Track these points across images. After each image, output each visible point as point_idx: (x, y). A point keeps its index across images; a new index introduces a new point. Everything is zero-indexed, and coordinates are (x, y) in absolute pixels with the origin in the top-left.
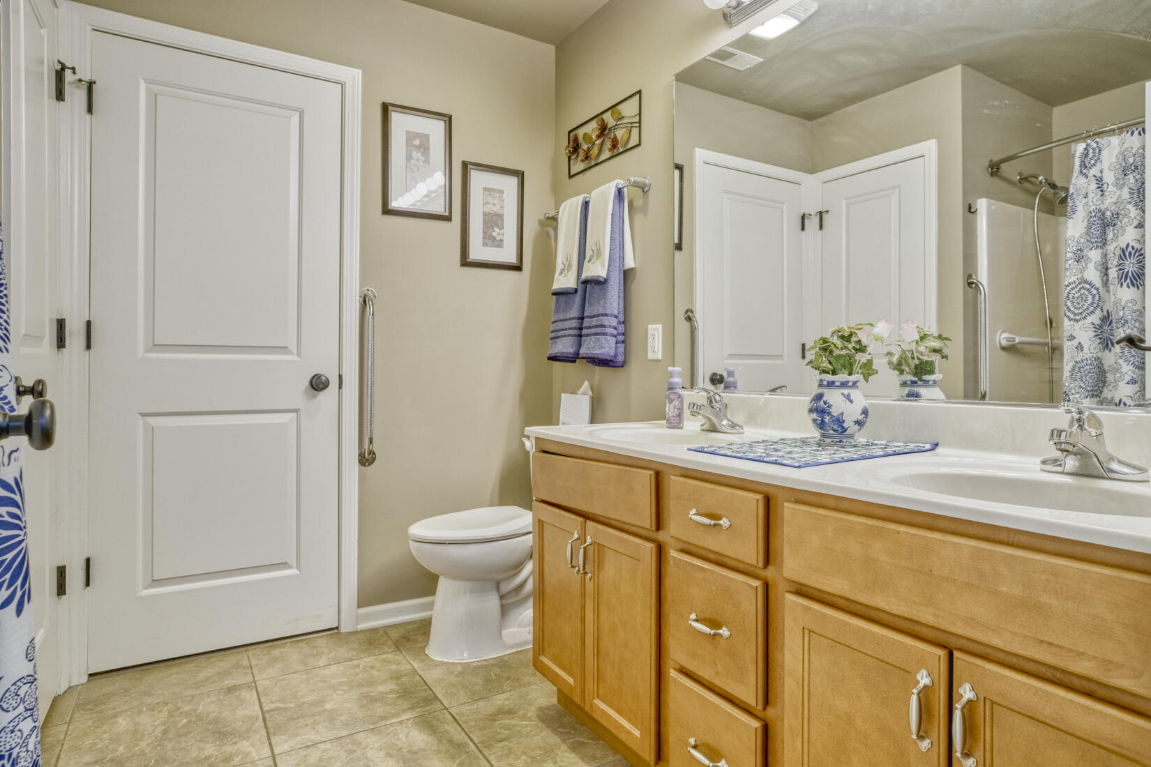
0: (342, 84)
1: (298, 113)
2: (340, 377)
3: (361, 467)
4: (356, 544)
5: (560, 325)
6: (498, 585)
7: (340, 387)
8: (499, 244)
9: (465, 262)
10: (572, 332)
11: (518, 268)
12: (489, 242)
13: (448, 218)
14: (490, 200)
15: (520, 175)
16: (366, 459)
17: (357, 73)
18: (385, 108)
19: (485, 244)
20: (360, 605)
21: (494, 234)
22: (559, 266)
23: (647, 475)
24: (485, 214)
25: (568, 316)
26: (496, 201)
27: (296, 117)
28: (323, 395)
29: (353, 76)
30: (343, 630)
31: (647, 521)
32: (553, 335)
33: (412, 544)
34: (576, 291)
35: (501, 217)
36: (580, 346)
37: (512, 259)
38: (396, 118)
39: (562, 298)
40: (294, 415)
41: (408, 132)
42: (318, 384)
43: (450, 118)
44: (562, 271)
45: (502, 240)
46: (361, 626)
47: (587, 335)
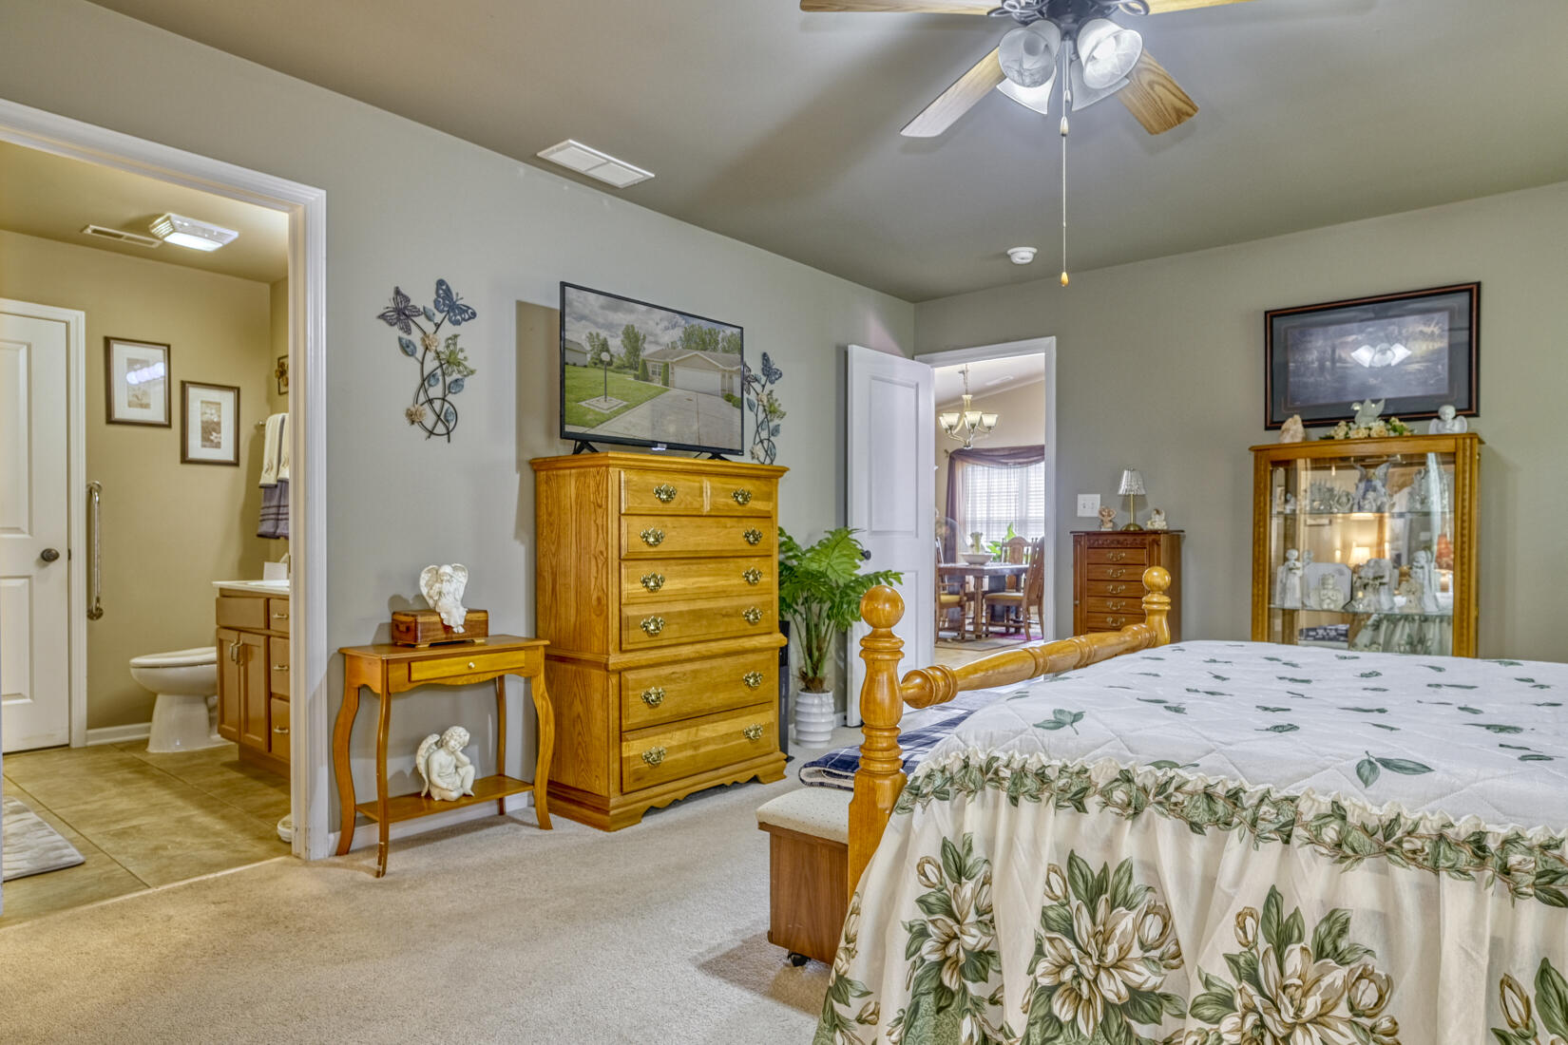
0: (67, 323)
1: (25, 347)
2: (69, 551)
3: (90, 621)
4: (85, 680)
5: (266, 511)
6: (206, 700)
7: (69, 558)
8: (218, 445)
9: (185, 460)
10: (273, 517)
11: (236, 464)
12: (207, 444)
13: (169, 426)
14: (208, 411)
15: (237, 390)
16: (94, 614)
17: (81, 315)
18: (107, 341)
19: (203, 446)
20: (89, 727)
21: (212, 438)
22: (265, 467)
23: (261, 602)
24: (202, 422)
25: (272, 504)
26: (213, 411)
27: (23, 351)
28: (53, 566)
29: (77, 318)
30: (73, 746)
31: (262, 625)
32: (261, 518)
33: (133, 671)
34: (276, 486)
35: (218, 424)
36: (277, 527)
37: (231, 458)
38: (117, 349)
39: (268, 491)
40: (27, 580)
41: (128, 359)
42: (48, 556)
43: (169, 346)
44: (267, 470)
45: (219, 443)
46: (90, 743)
47: (282, 520)
